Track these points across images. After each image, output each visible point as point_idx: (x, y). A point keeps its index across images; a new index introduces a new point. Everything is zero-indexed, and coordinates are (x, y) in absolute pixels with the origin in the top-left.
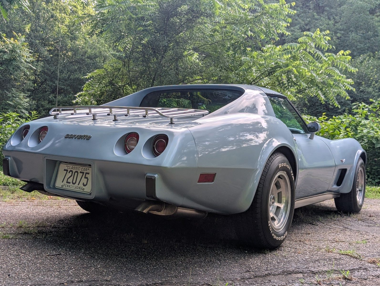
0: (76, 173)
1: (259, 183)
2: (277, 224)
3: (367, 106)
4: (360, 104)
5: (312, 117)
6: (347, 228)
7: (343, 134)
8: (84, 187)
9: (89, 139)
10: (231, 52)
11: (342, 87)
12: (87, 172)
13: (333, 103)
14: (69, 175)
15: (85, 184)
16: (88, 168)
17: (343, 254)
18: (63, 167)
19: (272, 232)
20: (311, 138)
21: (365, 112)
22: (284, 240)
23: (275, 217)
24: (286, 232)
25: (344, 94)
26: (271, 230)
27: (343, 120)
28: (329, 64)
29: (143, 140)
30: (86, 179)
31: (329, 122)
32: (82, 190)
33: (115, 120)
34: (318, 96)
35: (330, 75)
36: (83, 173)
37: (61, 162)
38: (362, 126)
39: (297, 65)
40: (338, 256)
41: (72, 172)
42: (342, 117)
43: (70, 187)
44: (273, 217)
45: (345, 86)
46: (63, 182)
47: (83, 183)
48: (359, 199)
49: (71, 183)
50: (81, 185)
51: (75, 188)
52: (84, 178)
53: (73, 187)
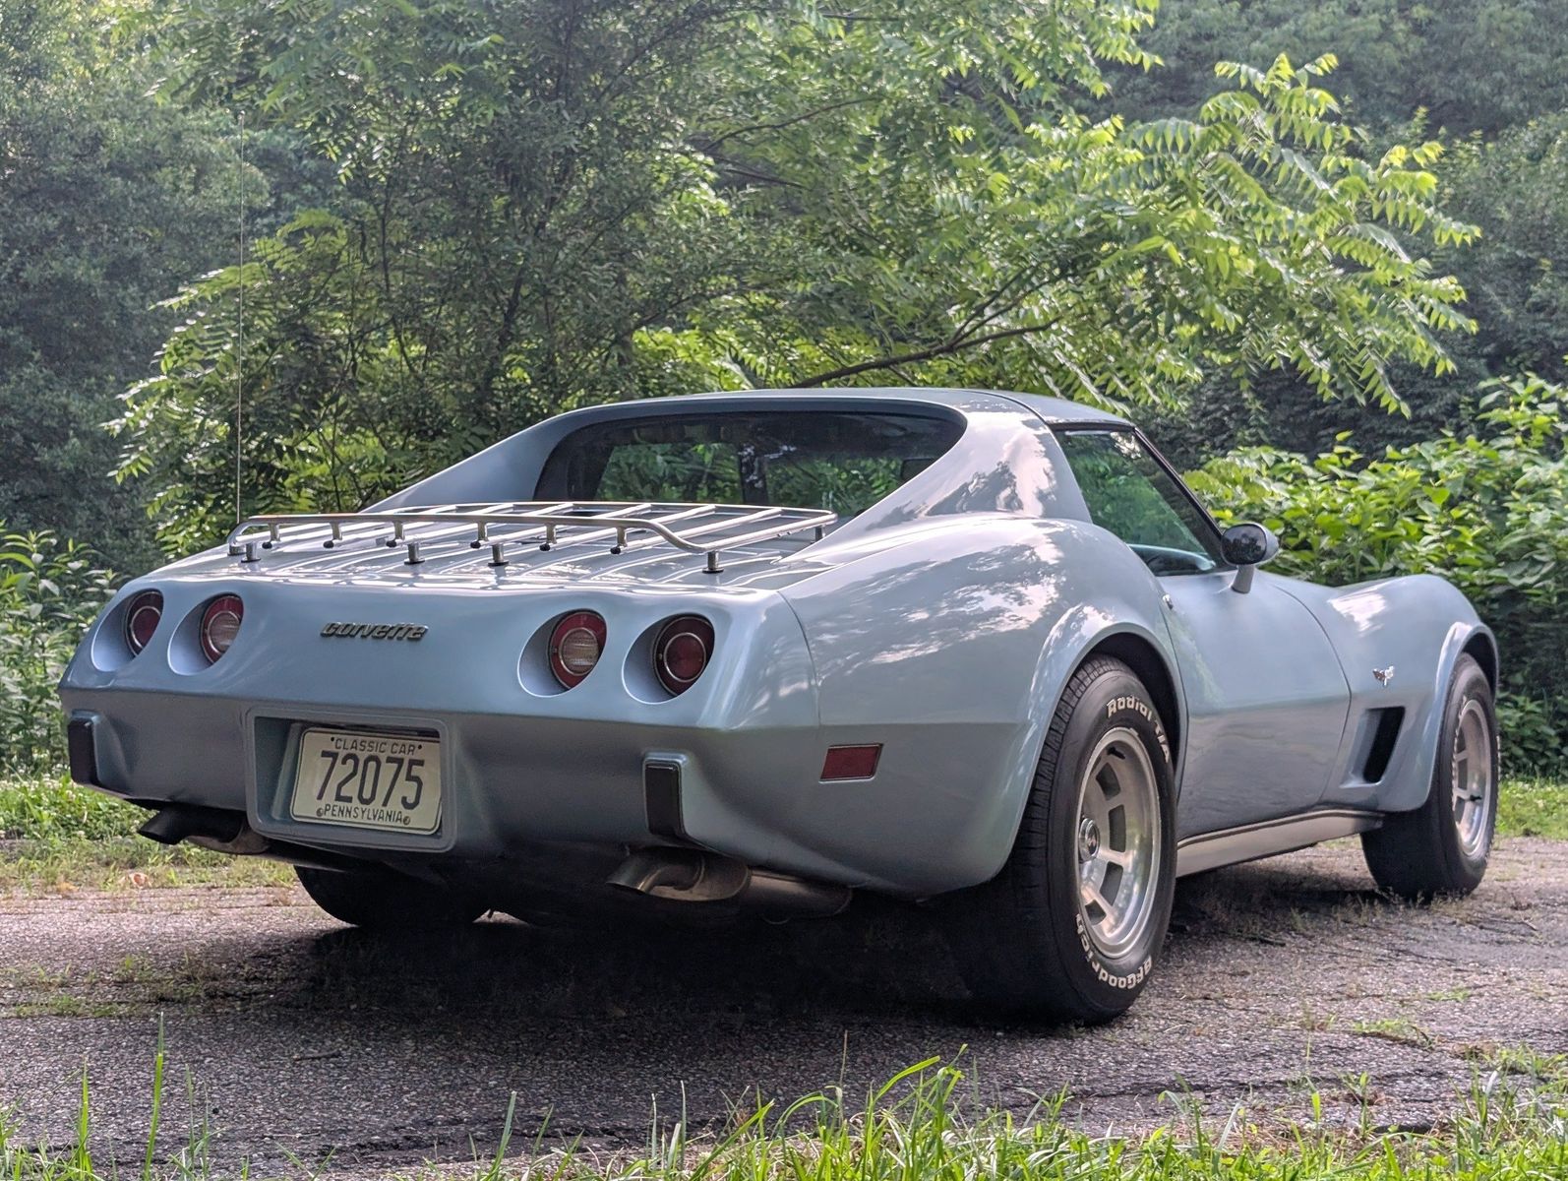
0: (372, 765)
1: (1037, 774)
2: (1111, 930)
3: (1552, 389)
4: (1517, 386)
5: (1283, 455)
6: (1406, 952)
7: (1436, 536)
8: (406, 813)
9: (418, 639)
10: (877, 164)
11: (1413, 317)
12: (417, 756)
13: (1376, 394)
14: (342, 771)
15: (411, 800)
16: (417, 743)
17: (1364, 1035)
18: (314, 744)
19: (1091, 955)
20: (1241, 587)
21: (1541, 419)
22: (1140, 987)
23: (1103, 903)
24: (1145, 958)
25: (1423, 350)
26: (1087, 948)
27: (1436, 466)
28: (1343, 211)
29: (623, 637)
30: (414, 785)
31: (1367, 478)
32: (399, 824)
33: (497, 564)
34: (1300, 367)
35: (1351, 266)
36: (400, 762)
37: (307, 726)
38: (1528, 490)
39: (1187, 229)
40: (1345, 1041)
41: (357, 761)
42: (1427, 449)
43: (352, 813)
44: (1095, 903)
45: (1427, 309)
46: (320, 797)
47: (404, 800)
48: (1469, 834)
49: (355, 800)
50: (395, 806)
51: (371, 816)
52: (407, 780)
53: (363, 813)
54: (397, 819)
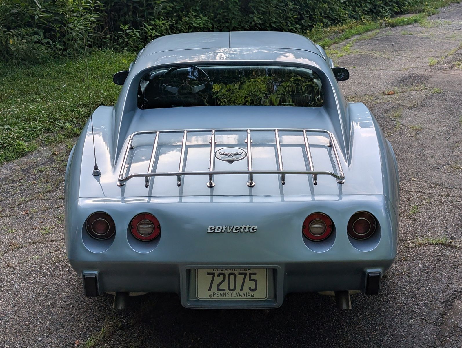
0: (232, 277)
8: (251, 293)
12: (251, 272)
14: (218, 280)
15: (253, 288)
30: (254, 282)
36: (245, 274)
41: (224, 275)
43: (227, 295)
46: (210, 290)
47: (250, 288)
49: (227, 291)
50: (246, 290)
51: (236, 295)
52: (249, 281)
53: (232, 294)
54: (248, 296)
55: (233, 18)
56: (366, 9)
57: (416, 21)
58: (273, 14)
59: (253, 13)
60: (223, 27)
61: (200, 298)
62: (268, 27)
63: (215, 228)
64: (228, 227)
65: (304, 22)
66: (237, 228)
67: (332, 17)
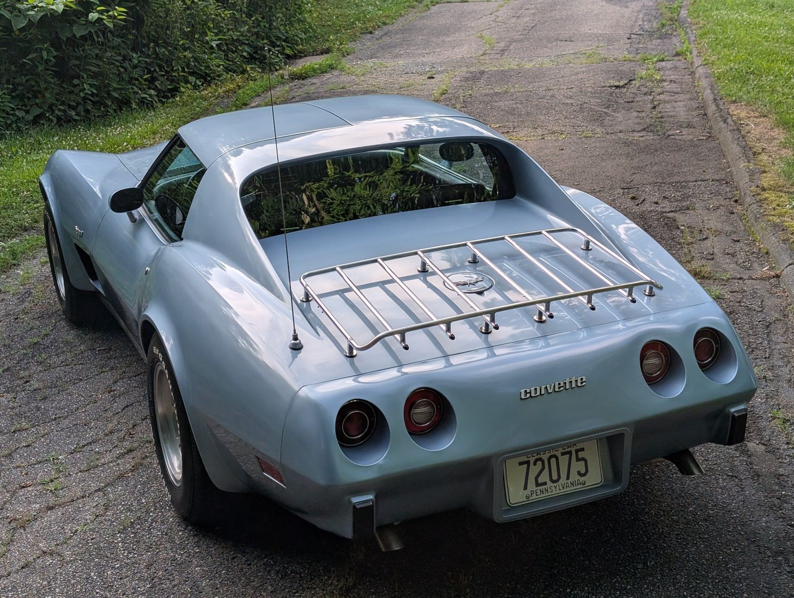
0: (553, 460)
8: (582, 479)
12: (577, 448)
14: (534, 470)
15: (583, 471)
30: (583, 462)
32: (582, 486)
36: (570, 453)
41: (543, 462)
43: (549, 490)
46: (525, 488)
47: (579, 473)
49: (549, 484)
50: (574, 477)
51: (561, 488)
52: (577, 461)
53: (556, 487)
54: (578, 484)
55: (46, 89)
56: (245, 54)
57: (331, 67)
58: (111, 76)
59: (78, 77)
60: (31, 106)
61: (515, 504)
62: (105, 98)
63: (530, 391)
64: (548, 386)
65: (159, 84)
66: (559, 384)
67: (199, 72)
